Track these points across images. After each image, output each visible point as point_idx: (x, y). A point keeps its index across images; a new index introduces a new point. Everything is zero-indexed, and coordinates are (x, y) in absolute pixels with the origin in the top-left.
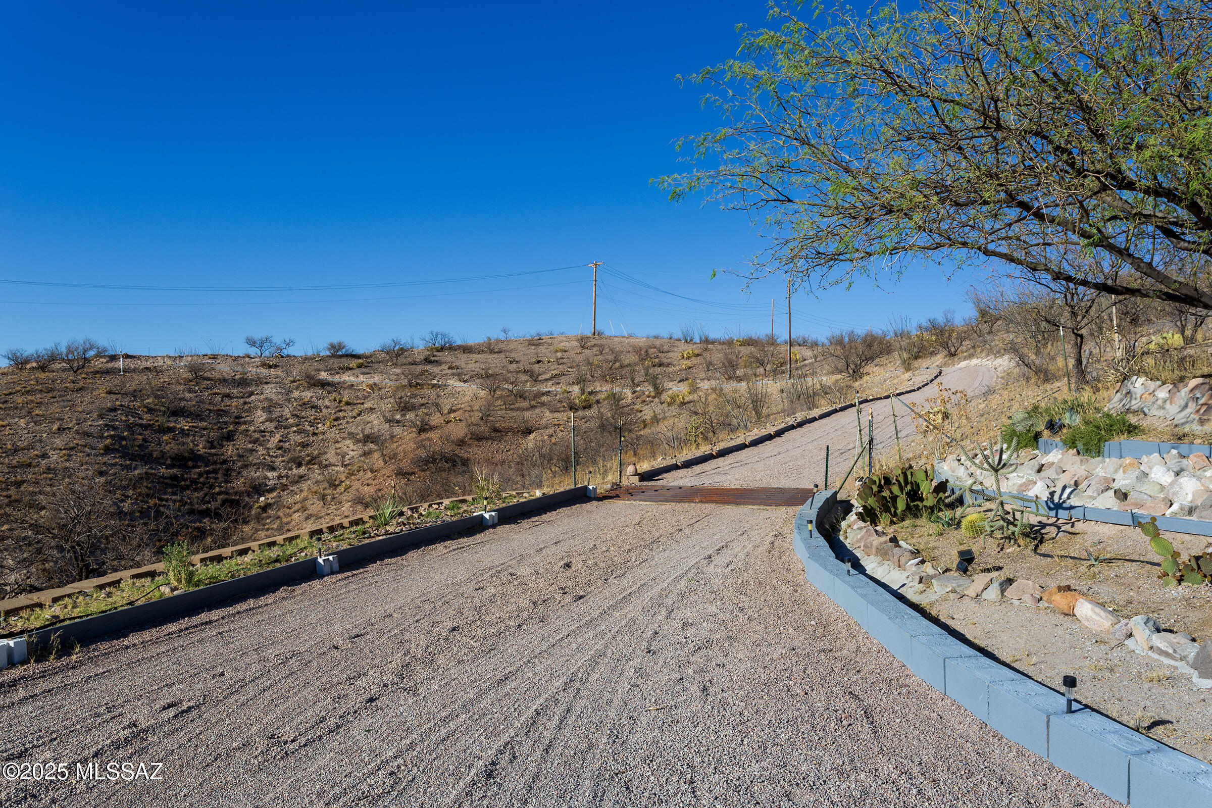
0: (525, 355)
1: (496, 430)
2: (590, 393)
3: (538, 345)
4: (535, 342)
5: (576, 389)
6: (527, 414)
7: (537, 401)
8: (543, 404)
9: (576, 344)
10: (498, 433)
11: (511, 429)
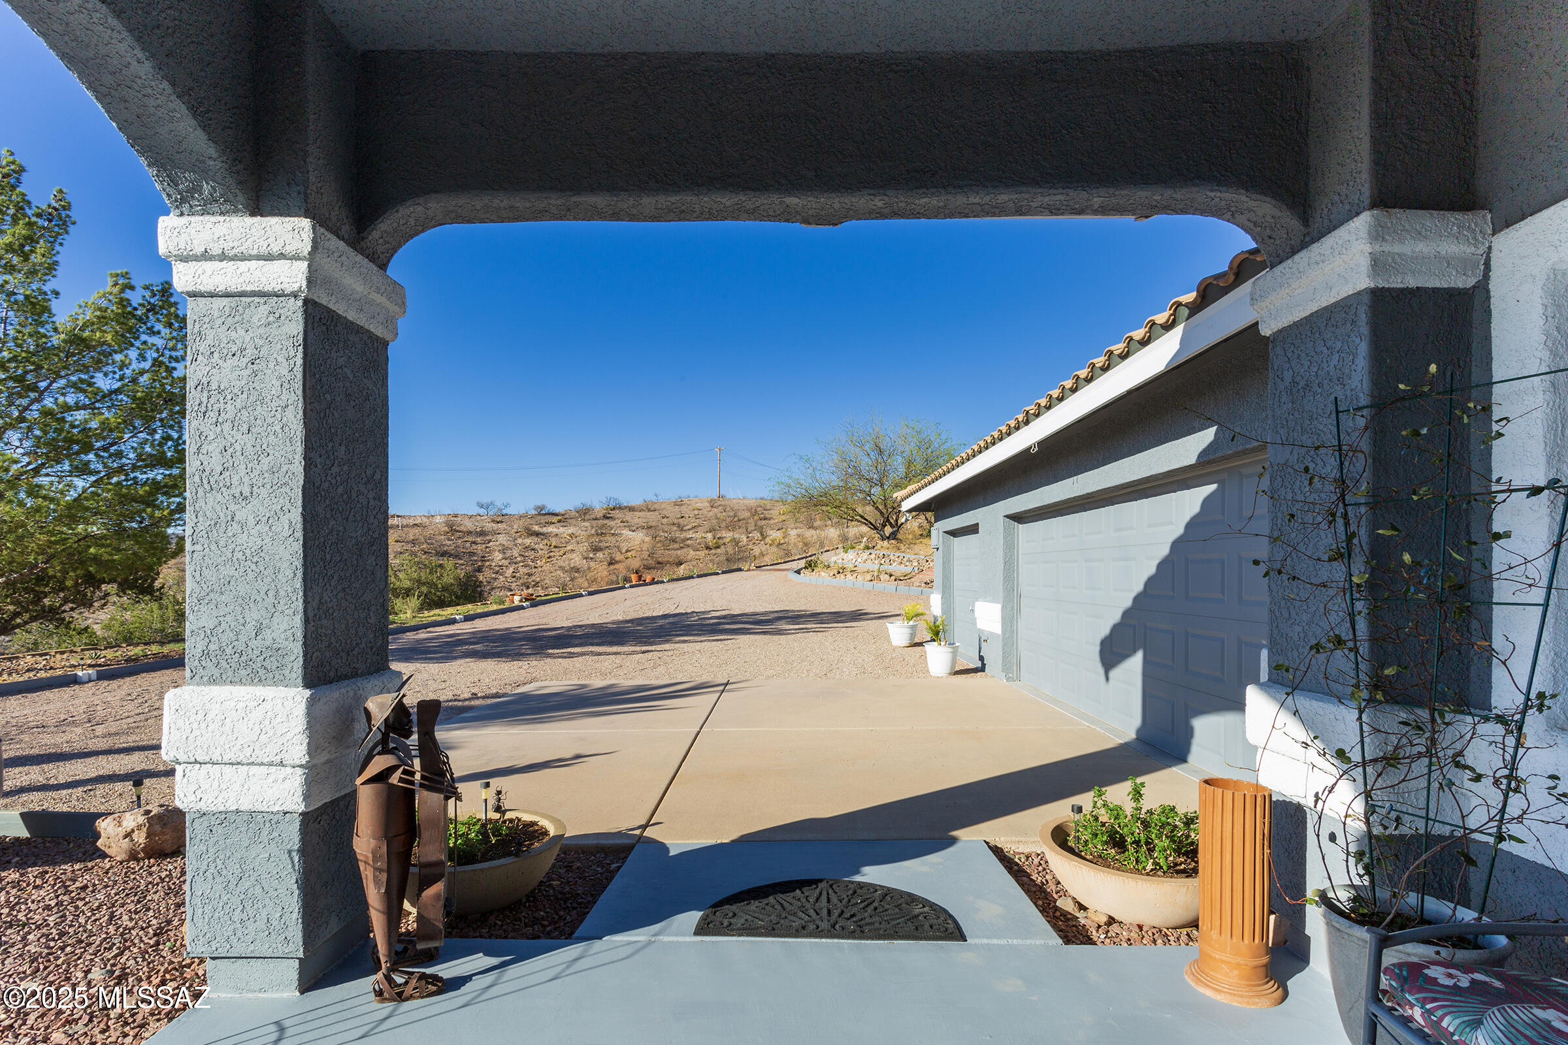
0: (673, 513)
1: (659, 563)
2: (719, 538)
3: (682, 505)
4: (679, 503)
5: (709, 536)
6: (679, 552)
7: (684, 544)
8: (688, 546)
9: (707, 504)
10: (660, 564)
11: (668, 562)
